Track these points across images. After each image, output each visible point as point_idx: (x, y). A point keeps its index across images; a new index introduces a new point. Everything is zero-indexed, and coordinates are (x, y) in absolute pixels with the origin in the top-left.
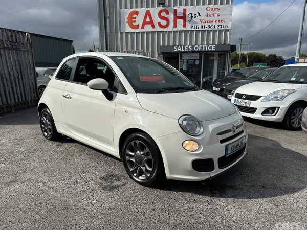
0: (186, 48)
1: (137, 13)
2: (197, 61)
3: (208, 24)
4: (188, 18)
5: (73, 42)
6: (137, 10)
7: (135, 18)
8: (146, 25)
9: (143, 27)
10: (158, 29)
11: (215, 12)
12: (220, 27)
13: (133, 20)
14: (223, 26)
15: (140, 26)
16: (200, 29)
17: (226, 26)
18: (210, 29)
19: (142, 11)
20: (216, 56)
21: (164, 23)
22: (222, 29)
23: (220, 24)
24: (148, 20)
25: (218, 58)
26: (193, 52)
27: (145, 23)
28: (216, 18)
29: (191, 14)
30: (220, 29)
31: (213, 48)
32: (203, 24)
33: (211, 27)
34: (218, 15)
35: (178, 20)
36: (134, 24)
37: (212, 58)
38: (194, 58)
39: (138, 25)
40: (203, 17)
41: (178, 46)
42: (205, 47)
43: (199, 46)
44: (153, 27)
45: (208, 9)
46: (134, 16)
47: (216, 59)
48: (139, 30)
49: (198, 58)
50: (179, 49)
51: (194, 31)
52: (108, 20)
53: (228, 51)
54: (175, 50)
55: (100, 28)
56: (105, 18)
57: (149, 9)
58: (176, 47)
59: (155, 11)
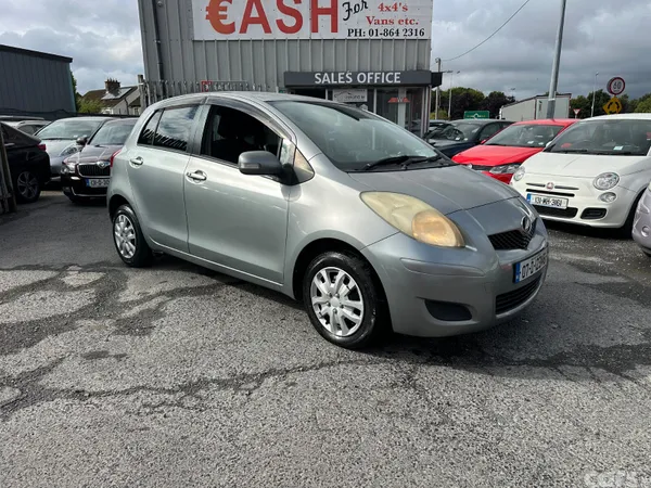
0: (340, 78)
2: (364, 105)
3: (385, 26)
4: (342, 12)
7: (225, 9)
8: (249, 26)
9: (243, 30)
10: (278, 34)
12: (409, 33)
13: (220, 13)
14: (414, 32)
15: (238, 27)
16: (367, 37)
17: (422, 33)
18: (389, 37)
20: (402, 97)
21: (290, 21)
22: (413, 37)
23: (409, 27)
24: (255, 14)
25: (406, 100)
26: (355, 86)
27: (247, 20)
28: (400, 14)
29: (348, 3)
30: (408, 38)
31: (396, 78)
32: (374, 27)
33: (391, 33)
34: (405, 9)
35: (320, 17)
36: (224, 22)
37: (393, 100)
38: (357, 100)
39: (234, 24)
40: (373, 11)
41: (323, 73)
42: (380, 76)
43: (366, 74)
44: (267, 30)
46: (222, 4)
47: (403, 103)
48: (236, 36)
49: (366, 100)
50: (326, 80)
51: (356, 40)
52: (162, 12)
53: (426, 85)
54: (316, 82)
55: (144, 29)
56: (155, 7)
58: (318, 76)
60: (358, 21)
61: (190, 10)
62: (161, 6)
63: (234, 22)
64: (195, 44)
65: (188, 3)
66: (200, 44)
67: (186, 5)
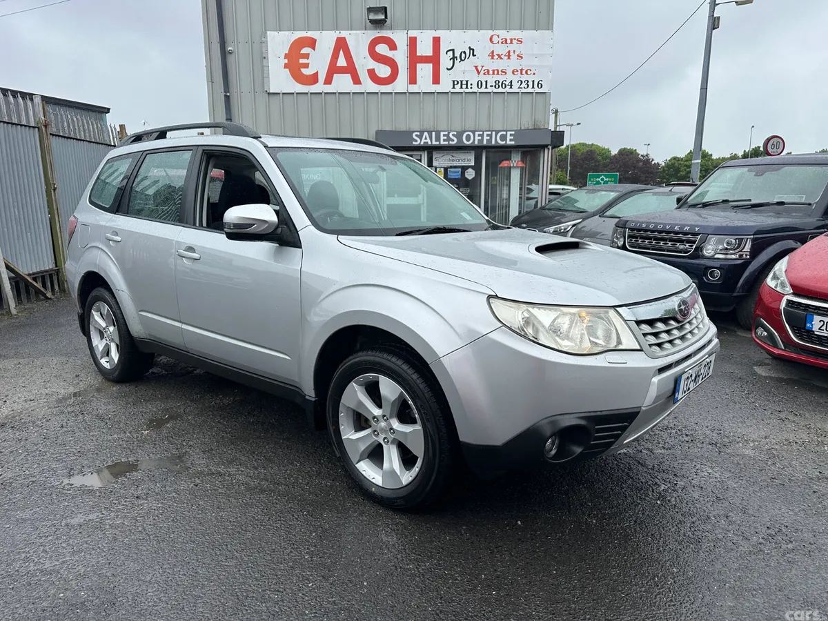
0: (442, 138)
1: (312, 43)
2: (470, 170)
3: (496, 78)
4: (445, 61)
5: (108, 110)
6: (310, 34)
7: (307, 56)
8: (335, 75)
9: (328, 81)
10: (369, 86)
11: (511, 48)
12: (524, 85)
13: (301, 61)
14: (530, 84)
15: (322, 77)
16: (475, 89)
17: (540, 85)
18: (501, 90)
19: (326, 40)
20: (516, 160)
21: (384, 71)
22: (530, 90)
23: (524, 78)
24: (342, 62)
25: (520, 164)
26: (460, 148)
27: (333, 70)
28: (514, 63)
29: (453, 50)
30: (523, 90)
31: (509, 137)
32: (483, 78)
33: (503, 85)
34: (520, 57)
35: (419, 66)
36: (305, 71)
37: (505, 164)
38: (463, 164)
39: (316, 74)
40: (482, 59)
41: (422, 132)
42: (490, 136)
43: (474, 132)
44: (357, 80)
45: (495, 39)
46: (303, 52)
47: (517, 167)
48: (319, 87)
49: (472, 163)
50: (426, 140)
51: (461, 93)
52: (231, 60)
53: (544, 147)
54: (414, 143)
55: (211, 80)
56: (224, 54)
57: (344, 34)
58: (416, 135)
59: (359, 41)
60: (464, 71)
61: (265, 58)
62: (230, 53)
63: (317, 72)
64: (271, 97)
65: (264, 50)
66: (277, 97)
67: (262, 53)
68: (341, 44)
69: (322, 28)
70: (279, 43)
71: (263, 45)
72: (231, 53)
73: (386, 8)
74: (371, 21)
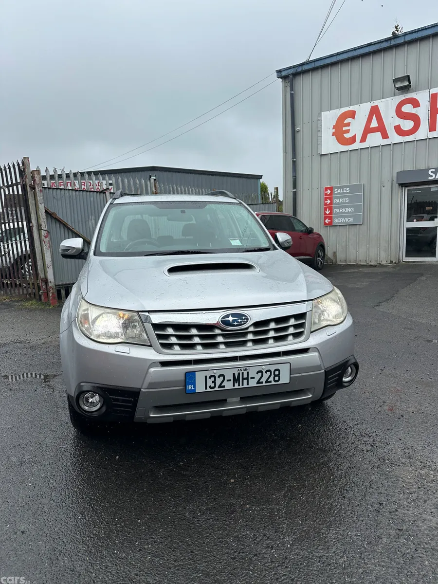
1: (352, 114)
5: (260, 177)
6: (351, 108)
7: (348, 124)
9: (363, 139)
10: (394, 138)
13: (344, 129)
15: (358, 138)
19: (363, 110)
21: (408, 125)
24: (374, 124)
27: (368, 130)
36: (347, 136)
39: (355, 136)
44: (385, 136)
46: (346, 121)
48: (357, 145)
52: (299, 136)
54: (429, 178)
55: (285, 152)
56: (294, 133)
57: (376, 103)
58: (432, 172)
59: (388, 106)
61: (319, 131)
63: (356, 135)
64: (323, 157)
65: (319, 126)
66: (326, 157)
67: (317, 127)
68: (375, 111)
69: (361, 102)
70: (329, 118)
71: (319, 122)
72: (298, 132)
73: (408, 76)
74: (398, 89)
